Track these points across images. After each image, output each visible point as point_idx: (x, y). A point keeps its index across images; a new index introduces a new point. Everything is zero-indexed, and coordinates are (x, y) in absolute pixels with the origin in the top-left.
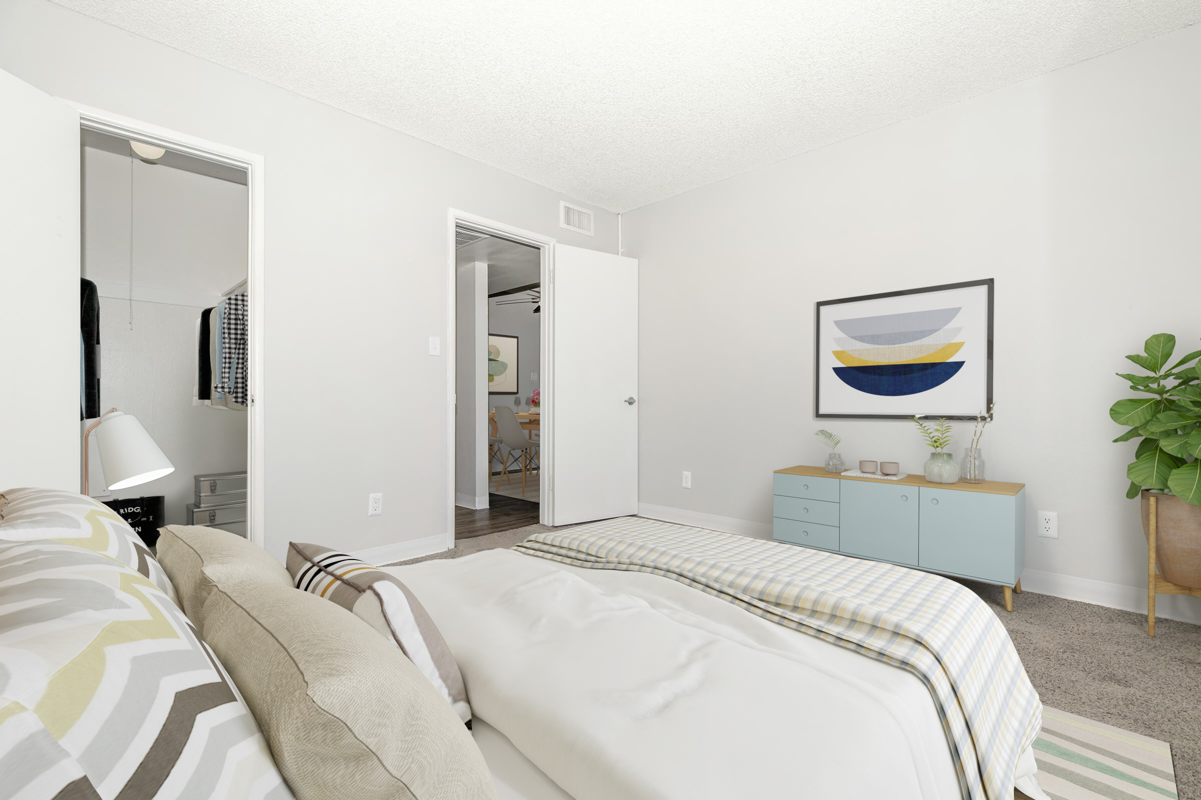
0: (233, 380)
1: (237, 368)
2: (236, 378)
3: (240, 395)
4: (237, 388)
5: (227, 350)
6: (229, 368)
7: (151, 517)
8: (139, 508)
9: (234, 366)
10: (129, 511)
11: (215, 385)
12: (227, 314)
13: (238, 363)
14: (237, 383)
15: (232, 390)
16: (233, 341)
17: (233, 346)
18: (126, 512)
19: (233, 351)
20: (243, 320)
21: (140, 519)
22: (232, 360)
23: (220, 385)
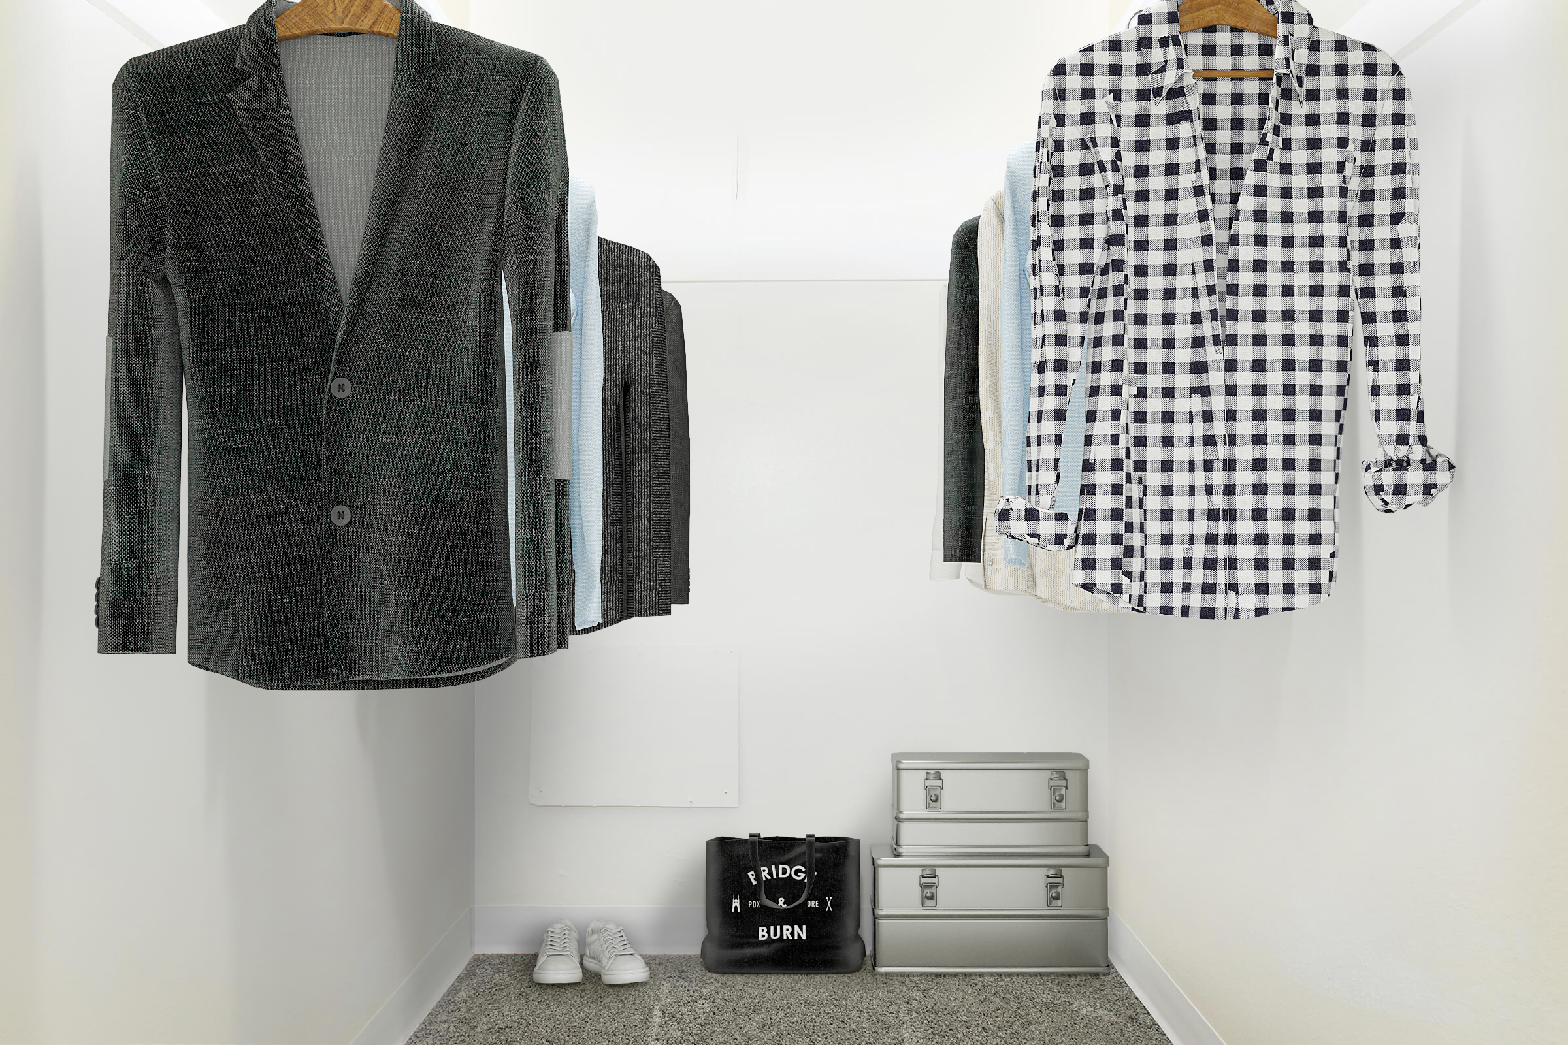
0: (1073, 476)
1: (1091, 416)
2: (1088, 466)
3: (1104, 552)
4: (1089, 514)
5: (1051, 328)
6: (1060, 415)
7: (829, 900)
8: (803, 869)
9: (1077, 403)
10: (781, 876)
11: (1002, 505)
12: (1050, 145)
13: (1094, 392)
14: (1088, 490)
15: (1070, 530)
16: (1074, 281)
17: (1074, 306)
18: (775, 876)
19: (1074, 330)
20: (1116, 168)
21: (805, 903)
22: (1069, 377)
23: (1020, 504)
